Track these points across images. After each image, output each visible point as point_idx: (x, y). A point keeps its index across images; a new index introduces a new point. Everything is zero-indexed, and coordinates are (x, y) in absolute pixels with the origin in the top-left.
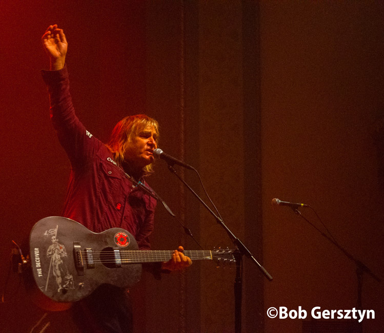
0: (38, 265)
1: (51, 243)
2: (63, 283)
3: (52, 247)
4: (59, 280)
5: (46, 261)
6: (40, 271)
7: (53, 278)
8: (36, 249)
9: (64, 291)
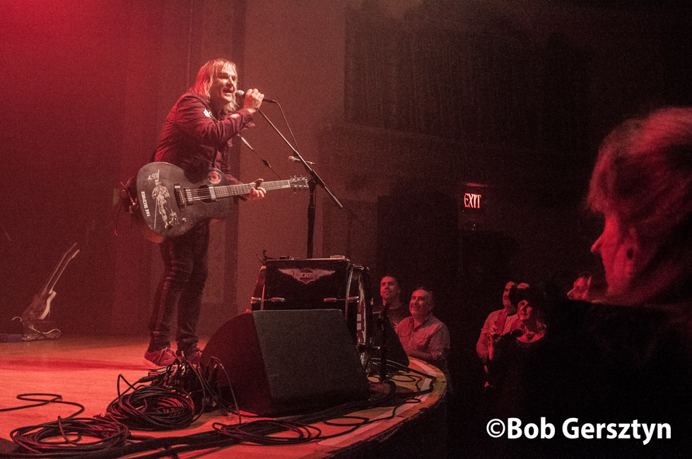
0: (146, 206)
1: (155, 186)
2: (168, 220)
3: (156, 189)
4: (165, 218)
5: (152, 203)
6: (148, 212)
7: (160, 217)
8: (143, 193)
9: (170, 227)
